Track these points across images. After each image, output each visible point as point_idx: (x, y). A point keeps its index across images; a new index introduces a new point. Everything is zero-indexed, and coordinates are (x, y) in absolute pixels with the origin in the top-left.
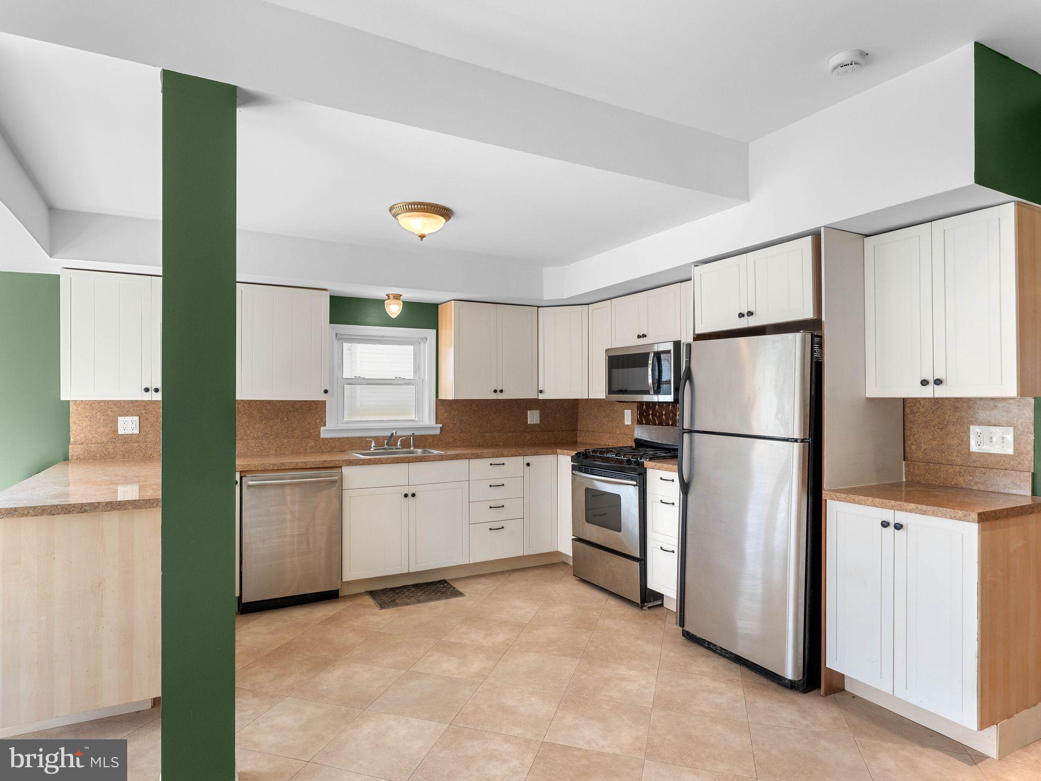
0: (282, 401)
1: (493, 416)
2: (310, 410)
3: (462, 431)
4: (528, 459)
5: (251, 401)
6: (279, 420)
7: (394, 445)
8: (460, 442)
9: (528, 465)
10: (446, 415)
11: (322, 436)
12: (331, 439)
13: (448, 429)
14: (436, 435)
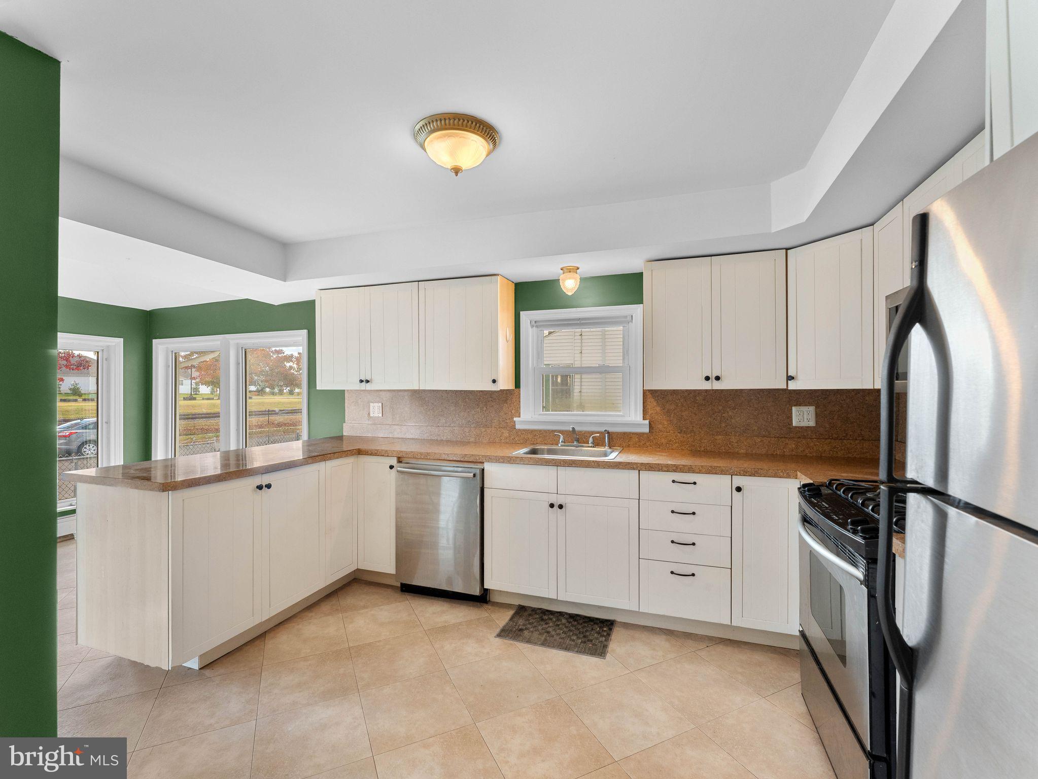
0: (482, 391)
1: (730, 413)
2: (506, 401)
3: (681, 431)
4: (739, 481)
5: (457, 391)
6: (479, 410)
7: (584, 443)
8: (677, 445)
9: (739, 489)
10: (658, 409)
11: (518, 427)
12: (524, 430)
13: (660, 426)
14: (643, 434)
